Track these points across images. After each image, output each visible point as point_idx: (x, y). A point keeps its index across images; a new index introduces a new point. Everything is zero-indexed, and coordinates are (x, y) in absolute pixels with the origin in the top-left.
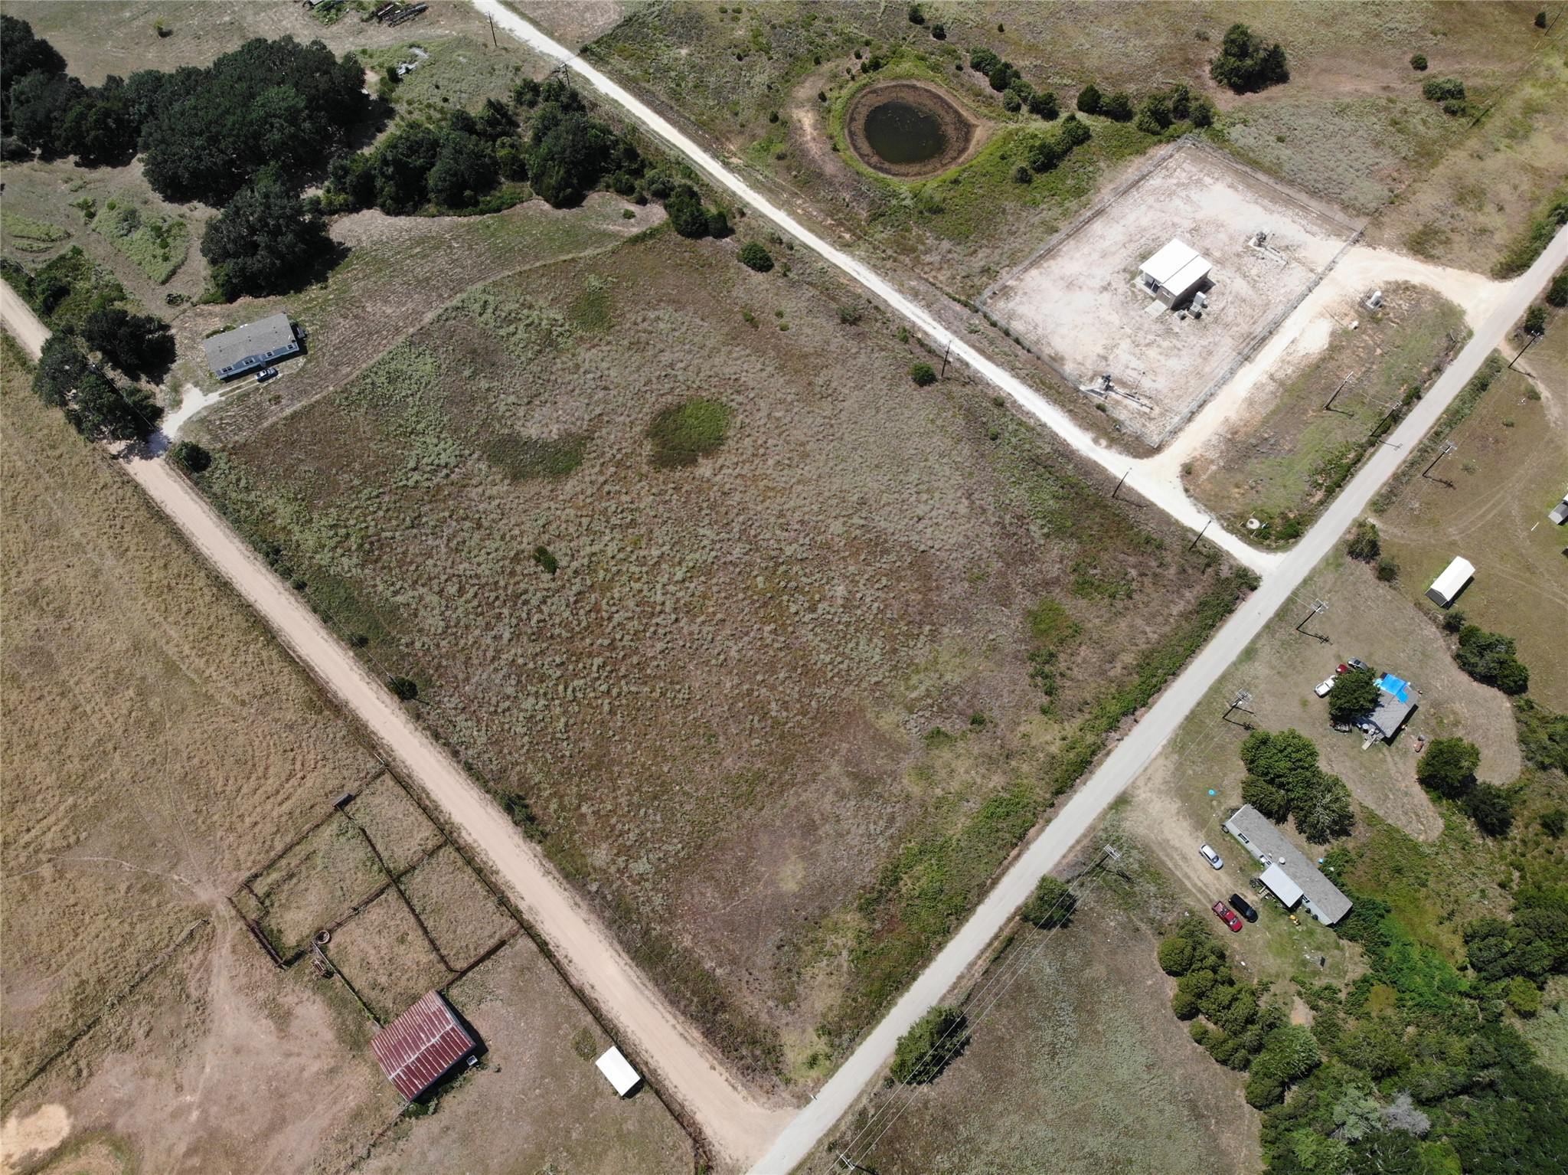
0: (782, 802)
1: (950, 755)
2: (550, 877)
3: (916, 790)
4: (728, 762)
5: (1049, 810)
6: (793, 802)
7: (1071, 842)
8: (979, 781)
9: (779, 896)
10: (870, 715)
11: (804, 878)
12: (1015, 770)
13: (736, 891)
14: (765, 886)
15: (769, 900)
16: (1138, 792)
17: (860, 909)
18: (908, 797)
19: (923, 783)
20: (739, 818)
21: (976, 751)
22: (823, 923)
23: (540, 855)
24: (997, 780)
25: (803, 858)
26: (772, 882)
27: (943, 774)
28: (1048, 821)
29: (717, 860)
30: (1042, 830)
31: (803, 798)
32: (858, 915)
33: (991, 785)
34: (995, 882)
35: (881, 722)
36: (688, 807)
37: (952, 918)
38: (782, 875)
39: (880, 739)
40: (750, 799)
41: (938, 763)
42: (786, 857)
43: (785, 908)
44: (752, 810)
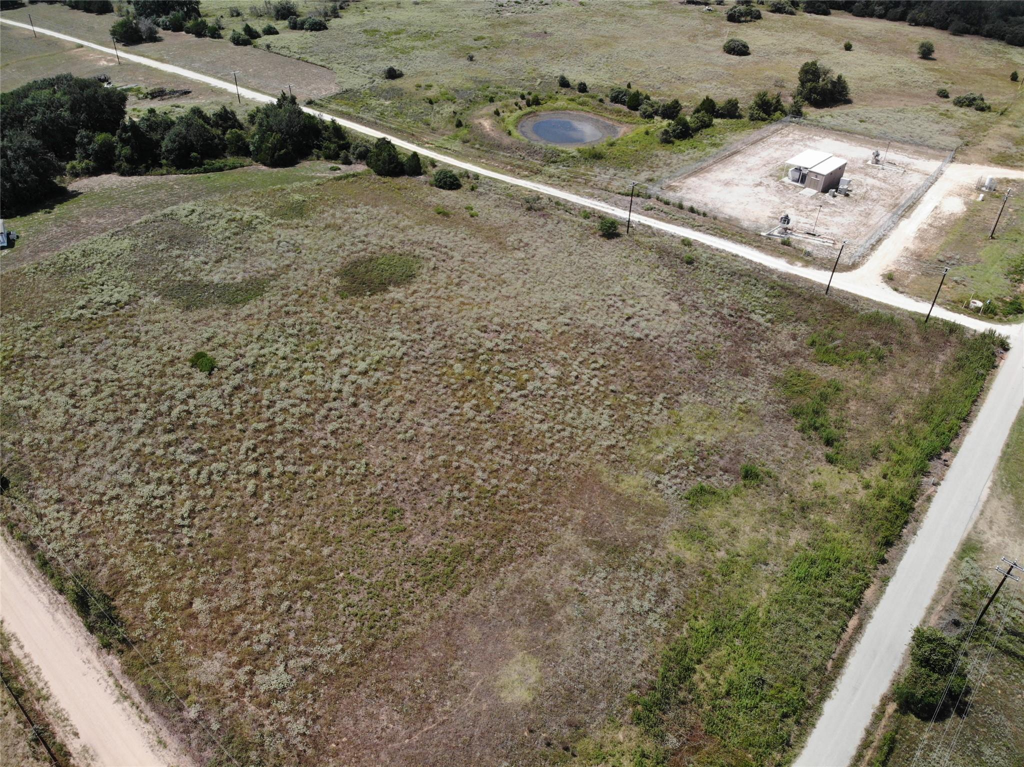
0: (497, 582)
1: (726, 514)
2: (127, 704)
3: (690, 555)
4: (418, 540)
5: (881, 567)
6: (512, 581)
7: (927, 602)
8: (774, 539)
9: (501, 712)
10: (607, 479)
11: (541, 681)
12: (818, 525)
13: (430, 709)
14: (477, 700)
15: (484, 720)
16: (985, 537)
17: (638, 720)
18: (680, 564)
19: (696, 546)
20: (433, 605)
21: (759, 506)
22: (579, 747)
23: (117, 672)
24: (797, 537)
25: (535, 654)
26: (487, 691)
27: (723, 534)
28: (885, 581)
29: (399, 666)
30: (881, 591)
31: (528, 575)
32: (635, 731)
33: (792, 543)
34: (839, 664)
35: (622, 485)
36: (354, 599)
37: (790, 721)
38: (503, 680)
39: (624, 503)
40: (449, 581)
41: (712, 525)
42: (509, 655)
43: (512, 728)
44: (452, 595)
